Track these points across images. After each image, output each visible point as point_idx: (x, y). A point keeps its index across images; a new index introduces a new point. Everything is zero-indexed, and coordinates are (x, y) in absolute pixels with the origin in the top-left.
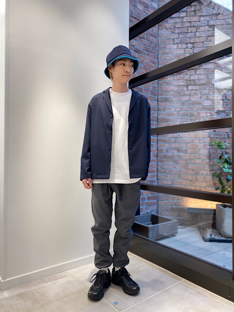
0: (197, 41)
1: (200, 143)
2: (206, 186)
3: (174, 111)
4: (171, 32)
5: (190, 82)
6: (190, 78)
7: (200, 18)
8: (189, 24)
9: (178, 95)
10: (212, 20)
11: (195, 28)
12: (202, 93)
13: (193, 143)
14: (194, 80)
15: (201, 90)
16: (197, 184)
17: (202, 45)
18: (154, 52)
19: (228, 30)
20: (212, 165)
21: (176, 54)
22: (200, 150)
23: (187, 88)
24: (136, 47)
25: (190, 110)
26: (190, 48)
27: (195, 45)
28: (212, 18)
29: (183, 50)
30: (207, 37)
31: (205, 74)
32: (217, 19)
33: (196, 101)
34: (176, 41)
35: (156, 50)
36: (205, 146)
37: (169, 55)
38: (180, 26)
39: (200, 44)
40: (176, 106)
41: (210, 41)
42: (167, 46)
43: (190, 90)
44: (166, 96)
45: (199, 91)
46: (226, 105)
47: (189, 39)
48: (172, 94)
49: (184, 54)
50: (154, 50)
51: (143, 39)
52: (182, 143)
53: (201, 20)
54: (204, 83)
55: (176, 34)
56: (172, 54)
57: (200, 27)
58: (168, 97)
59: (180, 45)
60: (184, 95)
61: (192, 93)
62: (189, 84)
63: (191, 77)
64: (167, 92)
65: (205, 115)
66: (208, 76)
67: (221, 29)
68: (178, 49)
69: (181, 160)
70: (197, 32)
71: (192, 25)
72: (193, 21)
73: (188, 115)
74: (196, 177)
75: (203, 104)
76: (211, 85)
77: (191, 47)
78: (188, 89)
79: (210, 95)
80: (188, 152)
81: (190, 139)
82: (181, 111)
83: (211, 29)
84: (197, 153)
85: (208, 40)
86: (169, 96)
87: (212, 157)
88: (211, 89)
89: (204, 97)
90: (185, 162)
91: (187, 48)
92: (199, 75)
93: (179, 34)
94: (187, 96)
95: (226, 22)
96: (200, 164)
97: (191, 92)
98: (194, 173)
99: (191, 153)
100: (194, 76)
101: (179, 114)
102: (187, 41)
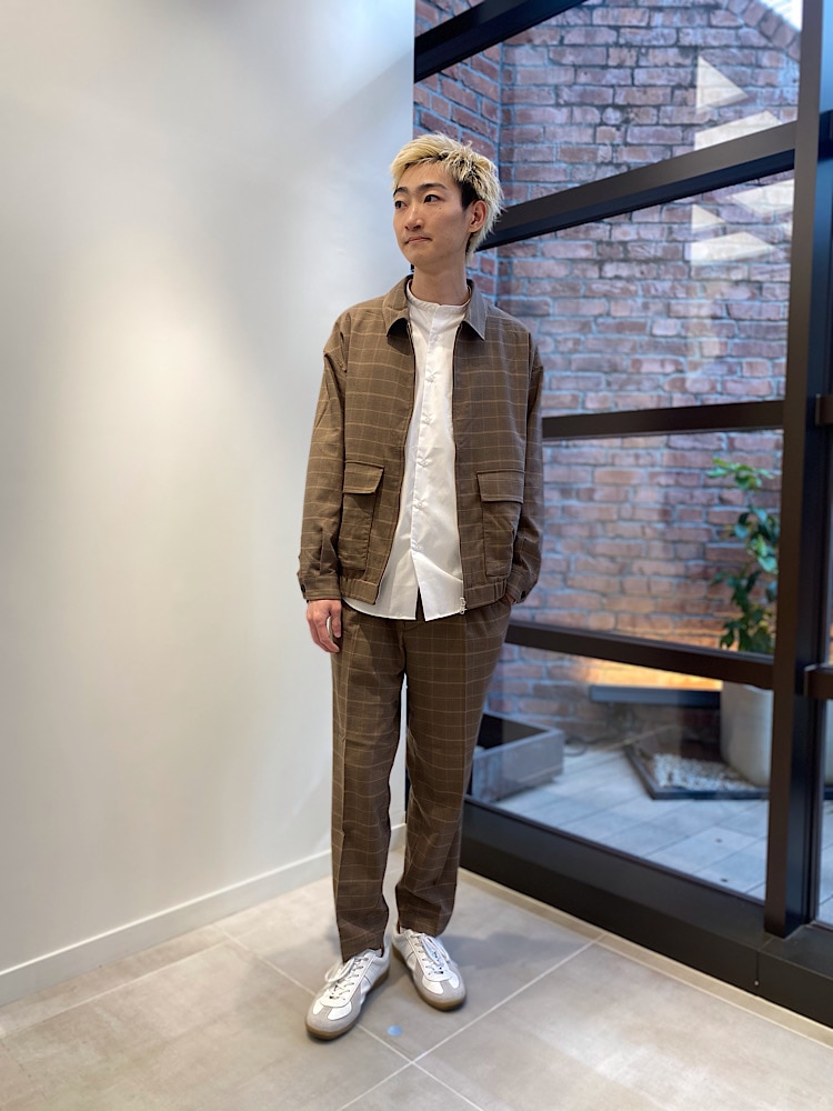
0: (638, 103)
1: (638, 466)
2: (655, 612)
3: (553, 353)
4: (549, 59)
5: (608, 249)
6: (610, 237)
7: (650, 17)
8: (611, 37)
9: (568, 294)
10: (693, 28)
11: (634, 52)
12: (648, 291)
13: (613, 464)
14: (624, 243)
15: (645, 279)
16: (623, 604)
17: (655, 119)
18: (489, 131)
19: (743, 69)
20: (674, 542)
21: (566, 143)
22: (635, 492)
23: (601, 270)
24: (425, 110)
25: (609, 350)
26: (613, 126)
27: (632, 116)
28: (690, 20)
29: (590, 131)
30: (674, 88)
31: (661, 223)
32: (711, 26)
33: (629, 320)
34: (566, 95)
35: (494, 123)
36: (653, 475)
37: (539, 146)
38: (581, 40)
39: (647, 114)
40: (560, 334)
41: (681, 105)
42: (533, 113)
43: (610, 279)
44: (525, 295)
45: (638, 283)
46: (728, 337)
47: (611, 91)
48: (549, 289)
49: (593, 146)
50: (486, 121)
51: (450, 81)
52: (577, 464)
53: (653, 24)
54: (659, 254)
55: (566, 70)
56: (551, 142)
57: (651, 51)
58: (533, 299)
59: (577, 112)
60: (587, 294)
61: (616, 291)
62: (605, 258)
63: (613, 232)
64: (529, 282)
65: (656, 368)
66: (671, 231)
67: (720, 65)
68: (572, 124)
69: (571, 524)
70: (638, 67)
71: (622, 41)
72: (626, 24)
73: (599, 369)
74: (621, 584)
75: (651, 328)
76: (680, 263)
77: (617, 123)
78: (603, 274)
79: (676, 298)
80: (597, 496)
81: (604, 451)
82: (575, 351)
83: (688, 62)
84: (626, 500)
85: (675, 100)
86: (536, 295)
87: (675, 516)
88: (679, 277)
89: (658, 306)
90: (585, 533)
91: (602, 123)
92: (642, 226)
93: (576, 71)
94: (600, 298)
95: (738, 37)
96: (635, 538)
97: (612, 286)
98: (613, 567)
99: (607, 502)
100: (626, 228)
101: (570, 362)
102: (605, 99)
